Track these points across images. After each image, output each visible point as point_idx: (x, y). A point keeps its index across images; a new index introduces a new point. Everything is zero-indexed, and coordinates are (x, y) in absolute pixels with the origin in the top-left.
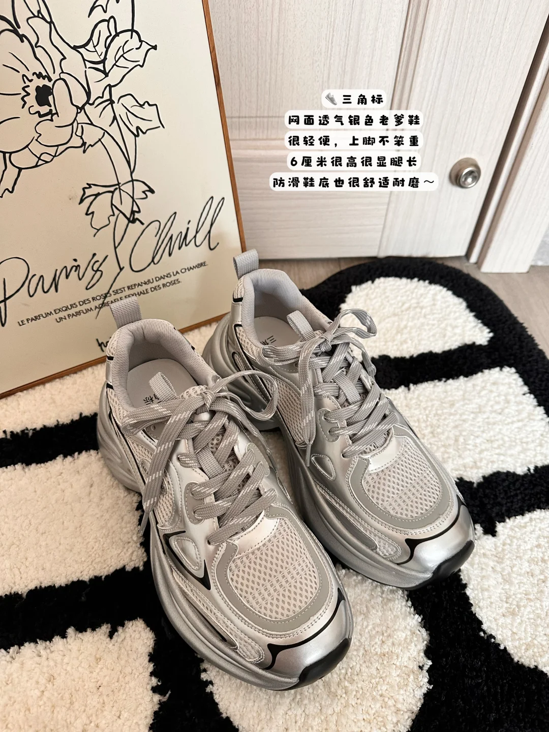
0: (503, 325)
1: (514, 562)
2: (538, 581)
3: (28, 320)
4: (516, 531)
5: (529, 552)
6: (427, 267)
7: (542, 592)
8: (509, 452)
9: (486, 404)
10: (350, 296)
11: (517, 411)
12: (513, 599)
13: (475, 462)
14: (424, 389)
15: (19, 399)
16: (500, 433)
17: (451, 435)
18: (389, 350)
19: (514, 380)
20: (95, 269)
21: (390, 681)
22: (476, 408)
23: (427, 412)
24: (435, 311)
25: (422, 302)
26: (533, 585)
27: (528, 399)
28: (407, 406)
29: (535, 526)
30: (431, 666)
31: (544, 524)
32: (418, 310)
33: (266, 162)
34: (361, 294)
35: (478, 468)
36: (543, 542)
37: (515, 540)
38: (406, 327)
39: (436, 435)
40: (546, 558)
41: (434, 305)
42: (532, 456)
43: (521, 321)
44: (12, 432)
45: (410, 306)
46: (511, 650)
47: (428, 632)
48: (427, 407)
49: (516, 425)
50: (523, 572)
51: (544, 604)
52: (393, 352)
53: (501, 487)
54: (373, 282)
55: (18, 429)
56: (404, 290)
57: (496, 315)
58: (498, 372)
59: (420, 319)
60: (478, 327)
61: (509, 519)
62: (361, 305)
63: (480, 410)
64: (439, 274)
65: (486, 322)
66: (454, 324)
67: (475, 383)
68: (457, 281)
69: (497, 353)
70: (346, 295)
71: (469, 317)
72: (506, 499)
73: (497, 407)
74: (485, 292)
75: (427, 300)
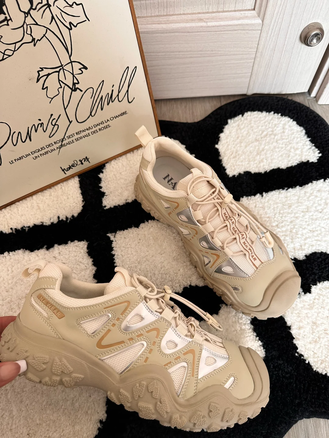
1: (320, 310)
3: (15, 160)
4: (323, 291)
6: (280, 103)
8: (324, 239)
9: (312, 206)
10: (226, 127)
13: (301, 246)
14: (272, 195)
15: (18, 207)
16: (319, 226)
18: (251, 167)
20: (53, 124)
22: (305, 208)
24: (284, 137)
25: (276, 130)
32: (273, 137)
34: (234, 125)
35: (303, 250)
37: (321, 297)
38: (263, 150)
41: (284, 132)
44: (16, 229)
45: (267, 133)
52: (253, 169)
53: (316, 262)
54: (243, 116)
55: (19, 227)
56: (264, 121)
57: (325, 140)
58: (323, 182)
59: (274, 144)
60: (312, 149)
61: (319, 283)
62: (233, 134)
63: (308, 210)
64: (288, 108)
65: (318, 145)
66: (296, 147)
67: (307, 191)
68: (300, 114)
69: (323, 168)
70: (224, 126)
71: (306, 141)
72: (319, 270)
73: (319, 208)
74: (319, 123)
75: (279, 129)
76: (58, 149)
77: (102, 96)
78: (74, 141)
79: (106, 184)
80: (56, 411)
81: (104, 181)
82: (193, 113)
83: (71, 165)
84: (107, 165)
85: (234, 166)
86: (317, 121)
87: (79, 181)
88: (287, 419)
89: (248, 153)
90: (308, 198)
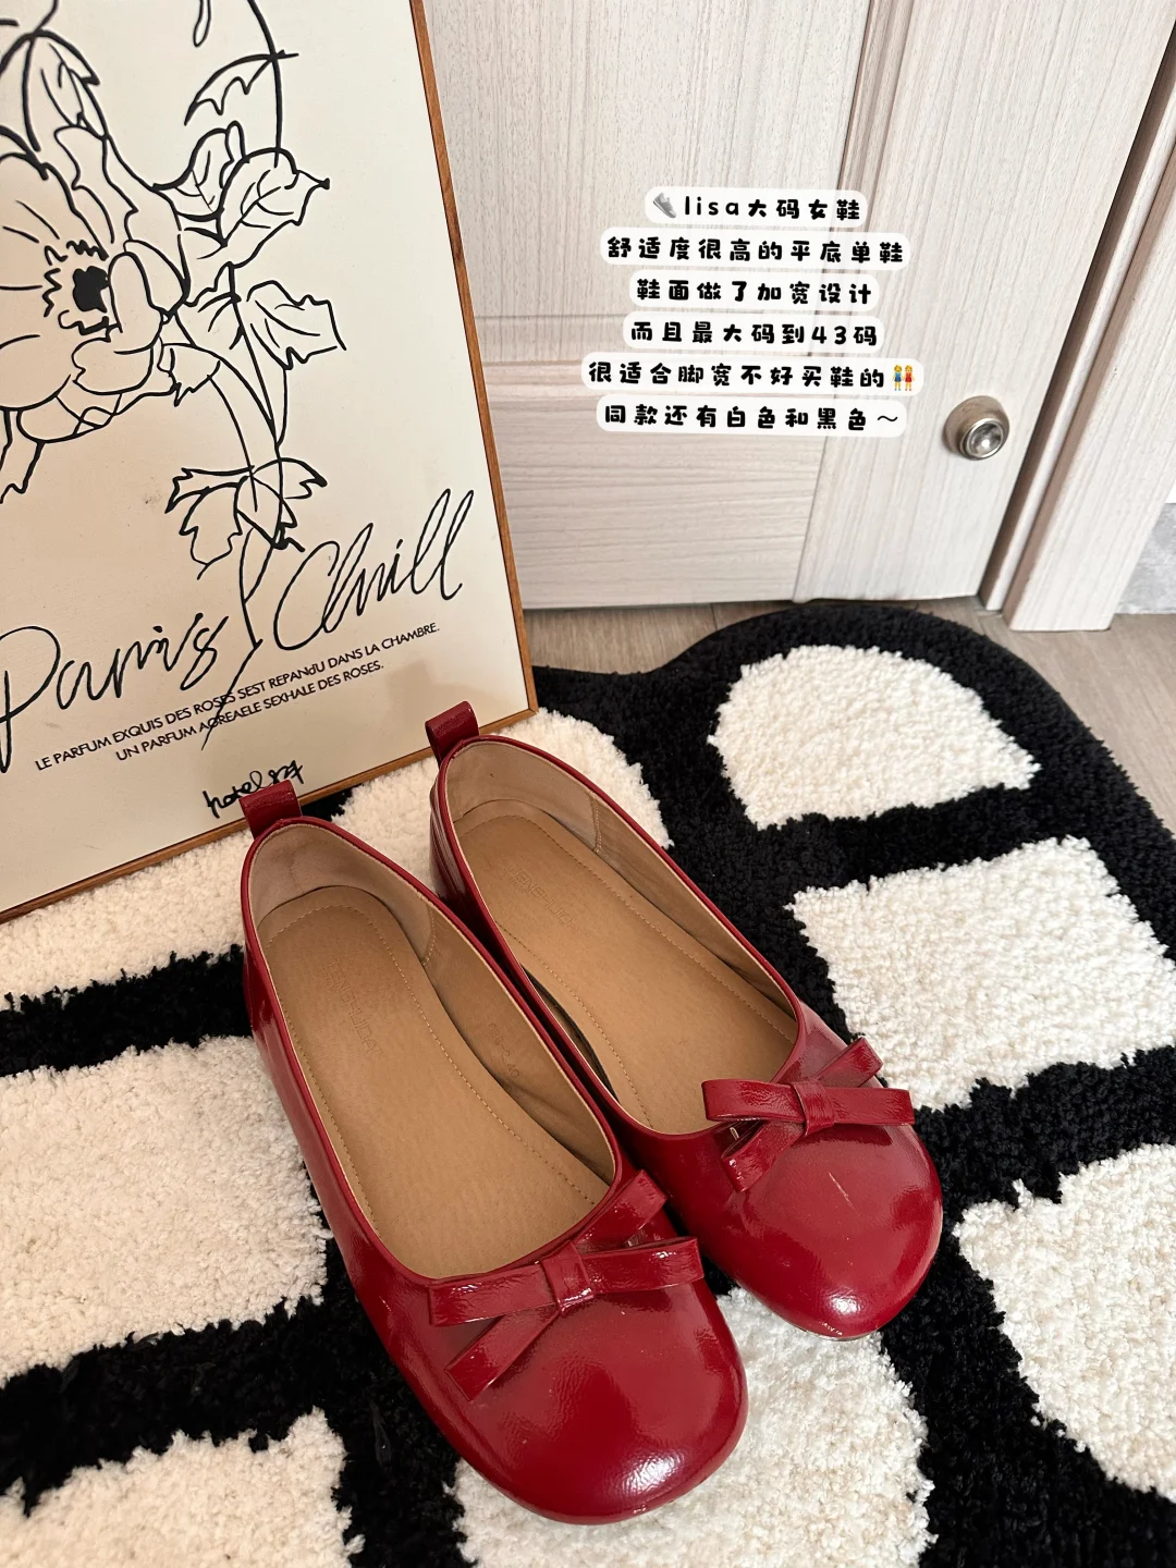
0: (1061, 746)
1: (1100, 1260)
2: (1151, 1301)
3: (56, 757)
4: (1101, 1194)
5: (1131, 1239)
6: (897, 622)
7: (1160, 1323)
8: (1082, 1021)
9: (1030, 918)
10: (738, 686)
11: (1095, 931)
12: (1101, 1341)
13: (1011, 1045)
14: (900, 885)
15: (38, 924)
16: (1060, 980)
17: (960, 986)
18: (824, 803)
19: (1088, 864)
20: (200, 646)
21: (847, 1529)
22: (1010, 927)
23: (908, 937)
24: (918, 718)
25: (890, 697)
26: (1141, 1310)
27: (1117, 905)
28: (865, 924)
29: (1142, 1182)
30: (932, 1492)
31: (1161, 1177)
32: (882, 715)
33: (557, 410)
34: (761, 681)
35: (1018, 1057)
36: (1158, 1214)
37: (1100, 1213)
38: (857, 753)
39: (927, 987)
40: (1167, 1250)
41: (915, 703)
42: (1130, 1029)
43: (1099, 738)
44: (24, 998)
45: (865, 705)
46: (1100, 1455)
47: (924, 1418)
48: (908, 925)
49: (1095, 962)
50: (1119, 1281)
51: (1165, 1351)
52: (831, 806)
53: (1068, 1097)
54: (785, 657)
55: (37, 991)
56: (851, 673)
57: (1044, 725)
58: (1054, 847)
59: (887, 735)
60: (1009, 751)
61: (1087, 1167)
62: (761, 706)
63: (1018, 930)
64: (922, 637)
65: (1026, 739)
66: (957, 745)
67: (1007, 872)
68: (961, 652)
69: (1049, 807)
70: (729, 685)
71: (989, 728)
72: (1080, 1124)
73: (1053, 924)
74: (1021, 677)
75: (900, 693)
76: (205, 731)
77: (364, 570)
78: (262, 706)
82: (631, 650)
83: (238, 788)
84: (359, 794)
85: (770, 799)
86: (1013, 671)
89: (811, 760)
90: (1015, 895)
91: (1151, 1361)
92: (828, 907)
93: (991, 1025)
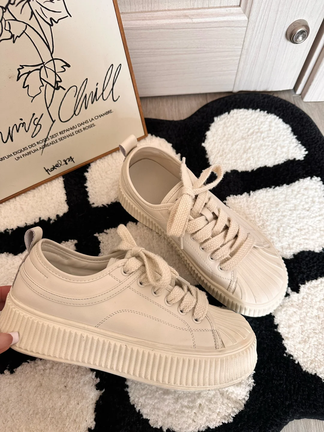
0: (315, 145)
1: (309, 310)
2: (322, 321)
4: (311, 290)
5: (318, 303)
6: (266, 100)
8: (312, 237)
9: (299, 204)
10: (213, 125)
11: (319, 208)
12: (306, 332)
13: (289, 245)
14: (260, 194)
16: (306, 224)
17: (275, 227)
18: (238, 166)
19: (319, 186)
20: (36, 123)
22: (293, 207)
23: (261, 211)
24: (270, 135)
25: (262, 128)
26: (319, 324)
28: (247, 207)
32: (259, 134)
33: (151, 29)
34: (221, 123)
35: (291, 249)
37: (310, 296)
38: (250, 148)
41: (270, 130)
45: (254, 131)
46: (302, 364)
48: (261, 207)
49: (317, 219)
50: (313, 316)
52: (240, 167)
53: (304, 262)
54: (229, 113)
56: (250, 119)
57: (311, 137)
58: (309, 180)
59: (260, 141)
60: (298, 147)
61: (308, 282)
62: (220, 132)
63: (295, 208)
64: (274, 106)
65: (304, 143)
66: (282, 145)
67: (293, 189)
68: (286, 111)
69: (309, 166)
70: (210, 124)
71: (292, 139)
72: (307, 269)
73: (306, 206)
74: (305, 120)
75: (265, 126)
77: (86, 94)
78: (58, 140)
79: (92, 184)
80: (43, 421)
81: (89, 180)
82: (179, 111)
83: (54, 165)
84: (93, 165)
86: (302, 118)
87: (64, 181)
88: (278, 421)
89: (234, 151)
90: (295, 196)
91: (320, 339)
92: (236, 201)
93: (283, 239)
